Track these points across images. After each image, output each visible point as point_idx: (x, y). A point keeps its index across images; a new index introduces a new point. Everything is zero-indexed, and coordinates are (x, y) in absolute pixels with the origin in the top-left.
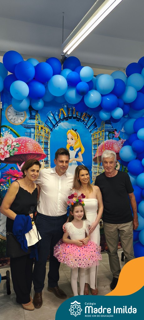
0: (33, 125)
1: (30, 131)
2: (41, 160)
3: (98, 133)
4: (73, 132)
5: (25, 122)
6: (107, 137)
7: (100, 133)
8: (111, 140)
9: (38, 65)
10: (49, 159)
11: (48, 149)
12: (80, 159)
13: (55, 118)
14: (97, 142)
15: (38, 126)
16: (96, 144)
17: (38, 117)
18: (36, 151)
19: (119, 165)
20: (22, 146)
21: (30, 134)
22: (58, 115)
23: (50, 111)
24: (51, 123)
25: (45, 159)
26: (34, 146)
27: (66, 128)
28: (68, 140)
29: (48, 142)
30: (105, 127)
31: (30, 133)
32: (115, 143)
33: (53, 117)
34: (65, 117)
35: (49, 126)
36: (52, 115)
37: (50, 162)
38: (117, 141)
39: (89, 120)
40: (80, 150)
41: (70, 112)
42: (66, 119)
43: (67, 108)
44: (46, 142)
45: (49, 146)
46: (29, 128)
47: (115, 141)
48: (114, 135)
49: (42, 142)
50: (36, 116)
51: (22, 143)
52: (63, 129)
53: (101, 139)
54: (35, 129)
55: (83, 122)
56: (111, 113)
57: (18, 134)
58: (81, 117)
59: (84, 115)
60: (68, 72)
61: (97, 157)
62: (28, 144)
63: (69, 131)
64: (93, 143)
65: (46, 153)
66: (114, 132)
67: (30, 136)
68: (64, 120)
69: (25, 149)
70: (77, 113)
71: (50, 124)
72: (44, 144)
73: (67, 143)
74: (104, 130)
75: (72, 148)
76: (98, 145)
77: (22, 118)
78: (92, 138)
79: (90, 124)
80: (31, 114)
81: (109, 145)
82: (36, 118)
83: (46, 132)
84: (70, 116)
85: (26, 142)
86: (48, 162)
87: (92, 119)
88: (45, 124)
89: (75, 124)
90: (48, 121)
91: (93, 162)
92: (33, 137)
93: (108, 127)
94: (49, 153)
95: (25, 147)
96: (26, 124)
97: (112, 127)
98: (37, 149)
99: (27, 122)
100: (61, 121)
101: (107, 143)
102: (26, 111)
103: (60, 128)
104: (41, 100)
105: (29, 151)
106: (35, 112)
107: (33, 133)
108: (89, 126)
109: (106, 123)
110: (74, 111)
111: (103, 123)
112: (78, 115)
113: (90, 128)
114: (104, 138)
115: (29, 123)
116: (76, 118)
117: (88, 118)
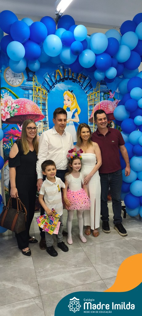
0: (31, 86)
1: (29, 93)
2: (40, 121)
3: (93, 94)
4: (70, 93)
5: (23, 84)
6: (102, 98)
7: (95, 94)
8: (106, 101)
9: (33, 25)
10: (47, 119)
11: (46, 110)
12: (77, 120)
13: (51, 80)
14: (92, 103)
15: (36, 88)
16: (91, 105)
17: (35, 79)
18: (35, 112)
19: (114, 125)
20: (21, 107)
22: (55, 77)
23: (47, 73)
24: (48, 84)
25: (43, 120)
26: (33, 107)
27: (62, 89)
28: (64, 101)
29: (46, 103)
30: (100, 88)
31: (29, 94)
32: (110, 104)
33: (49, 79)
34: (61, 78)
35: (46, 87)
36: (49, 77)
37: (48, 123)
38: (112, 102)
39: (84, 81)
40: (76, 111)
41: (66, 73)
42: (62, 80)
43: (62, 69)
44: (44, 104)
45: (47, 107)
46: (27, 89)
47: (110, 102)
48: (109, 96)
49: (40, 103)
50: (33, 78)
51: (21, 105)
52: (60, 90)
53: (96, 100)
54: (32, 90)
55: (79, 83)
56: (105, 73)
57: (17, 96)
58: (77, 77)
59: (80, 76)
60: (62, 31)
62: (27, 105)
63: (66, 92)
64: (89, 104)
65: (44, 114)
66: (109, 92)
67: (29, 97)
68: (60, 81)
69: (24, 110)
70: (73, 74)
71: (46, 85)
72: (42, 105)
73: (64, 104)
74: (99, 91)
75: (69, 109)
76: (93, 106)
77: (20, 80)
78: (88, 99)
79: (86, 85)
80: (28, 75)
81: (105, 106)
82: (33, 80)
83: (43, 94)
84: (66, 77)
85: (25, 103)
86: (47, 122)
87: (87, 79)
88: (42, 85)
89: (71, 85)
90: (45, 82)
91: (89, 122)
92: (31, 98)
93: (104, 87)
94: (47, 114)
95: (24, 108)
96: (24, 86)
97: (107, 88)
98: (36, 110)
100: (57, 82)
101: (103, 104)
102: (23, 72)
103: (56, 90)
104: (37, 60)
105: (28, 112)
106: (33, 73)
107: (31, 94)
108: (84, 87)
109: (101, 84)
110: (70, 72)
111: (99, 84)
112: (74, 76)
113: (86, 89)
114: (100, 98)
115: (26, 85)
116: (72, 79)
117: (84, 79)
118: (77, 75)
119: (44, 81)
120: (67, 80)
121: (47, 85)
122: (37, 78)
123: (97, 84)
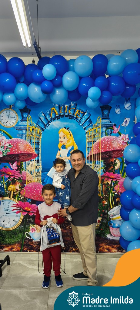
0: (25, 126)
3: (93, 130)
5: (17, 124)
6: (104, 134)
7: (96, 129)
8: (109, 136)
10: (40, 158)
11: (39, 149)
13: (46, 118)
14: (91, 139)
15: (30, 127)
16: (90, 142)
17: (29, 119)
18: (27, 151)
19: (119, 163)
20: (14, 146)
22: (50, 115)
23: (42, 112)
25: (36, 159)
26: (26, 146)
27: (58, 127)
28: (60, 139)
29: (40, 142)
30: (102, 123)
31: (22, 134)
32: (114, 139)
33: (44, 117)
34: (57, 116)
35: (41, 126)
36: (43, 115)
37: (41, 161)
38: (116, 137)
39: (82, 117)
40: (73, 148)
41: (62, 111)
42: (58, 118)
43: (58, 107)
44: (37, 142)
45: (40, 146)
46: (21, 129)
47: (114, 137)
48: (112, 131)
49: (33, 142)
51: (14, 144)
52: (55, 128)
53: (97, 136)
54: (26, 130)
55: (76, 120)
57: (11, 136)
58: (74, 114)
61: (92, 155)
62: (20, 145)
63: (61, 129)
64: (88, 141)
65: (37, 153)
66: (113, 127)
67: (22, 137)
68: (56, 119)
69: (17, 149)
70: (69, 111)
72: (36, 144)
73: (59, 142)
74: (100, 126)
75: (64, 147)
77: (14, 121)
78: (87, 136)
79: (84, 121)
80: (22, 116)
81: (107, 142)
83: (37, 132)
84: (62, 114)
85: (18, 143)
86: (39, 161)
87: (86, 115)
88: (37, 124)
89: (67, 122)
92: (25, 138)
93: (106, 122)
94: (40, 152)
95: (17, 147)
96: (18, 126)
97: (111, 122)
98: (29, 149)
99: (19, 124)
101: (104, 140)
103: (51, 127)
105: (21, 151)
106: (27, 114)
107: (25, 134)
108: (82, 123)
109: (103, 119)
110: (66, 109)
111: (100, 119)
112: (71, 112)
113: (85, 124)
114: (101, 134)
115: (20, 125)
116: (68, 116)
117: (82, 115)
118: (75, 111)
119: (39, 120)
120: (63, 117)
121: (42, 123)
122: (31, 118)
123: (98, 119)
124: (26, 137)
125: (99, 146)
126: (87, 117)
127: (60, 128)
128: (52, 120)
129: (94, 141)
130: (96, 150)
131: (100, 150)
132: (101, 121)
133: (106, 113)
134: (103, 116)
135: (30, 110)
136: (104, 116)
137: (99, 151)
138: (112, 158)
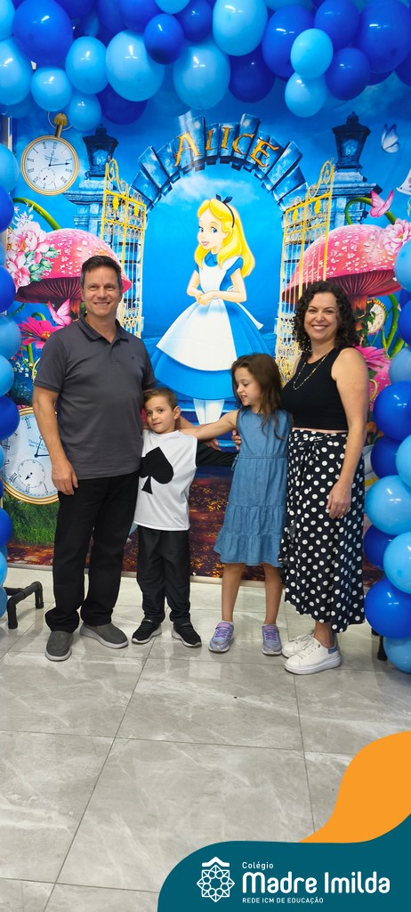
0: (98, 193)
1: (89, 213)
3: (306, 204)
5: (75, 186)
6: (341, 217)
7: (314, 203)
8: (355, 227)
10: (139, 294)
11: (138, 265)
12: (238, 293)
13: (162, 168)
14: (299, 235)
15: (112, 196)
16: (296, 243)
17: (112, 169)
19: (383, 314)
20: (64, 254)
21: (88, 222)
22: (174, 157)
23: (150, 148)
24: (151, 182)
27: (197, 195)
28: (200, 234)
29: (139, 243)
30: (335, 183)
31: (89, 217)
32: (372, 237)
33: (156, 164)
34: (195, 159)
35: (145, 192)
36: (154, 158)
37: (140, 303)
38: (379, 229)
39: (275, 163)
40: (239, 264)
41: (212, 142)
42: (198, 166)
43: (200, 130)
44: (132, 244)
45: (140, 256)
46: (85, 203)
47: (373, 229)
48: (368, 208)
49: (121, 244)
50: (107, 166)
51: (63, 248)
52: (187, 199)
53: (316, 224)
54: (101, 205)
55: (254, 171)
57: (56, 223)
58: (248, 153)
61: (297, 287)
62: (79, 249)
63: (206, 203)
64: (287, 239)
65: (130, 277)
66: (369, 196)
67: (88, 226)
68: (191, 170)
69: (71, 263)
70: (235, 143)
71: (146, 185)
72: (127, 249)
73: (197, 243)
74: (331, 193)
75: (211, 260)
76: (303, 245)
77: (67, 176)
78: (285, 224)
79: (279, 176)
80: (92, 160)
81: (348, 245)
82: (107, 173)
83: (133, 213)
84: (211, 154)
85: (75, 244)
87: (287, 157)
88: (134, 187)
89: (224, 177)
90: (142, 178)
91: (281, 303)
92: (96, 229)
93: (348, 179)
94: (140, 275)
95: (71, 257)
96: (78, 192)
97: (365, 181)
99: (81, 186)
101: (339, 239)
103: (176, 198)
106: (106, 153)
107: (97, 217)
108: (274, 182)
109: (338, 168)
110: (226, 138)
111: (329, 169)
112: (240, 148)
113: (280, 188)
114: (329, 219)
115: (85, 189)
116: (231, 158)
117: (274, 156)
118: (251, 143)
119: (140, 174)
120: (214, 163)
121: (149, 184)
122: (117, 167)
123: (322, 171)
124: (99, 226)
125: (322, 258)
126: (290, 163)
127: (204, 199)
128: (181, 173)
129: (307, 243)
130: (313, 270)
131: (325, 269)
132: (332, 177)
133: (350, 150)
134: (340, 161)
135: (115, 143)
136: (345, 159)
137: (321, 274)
138: (360, 295)
